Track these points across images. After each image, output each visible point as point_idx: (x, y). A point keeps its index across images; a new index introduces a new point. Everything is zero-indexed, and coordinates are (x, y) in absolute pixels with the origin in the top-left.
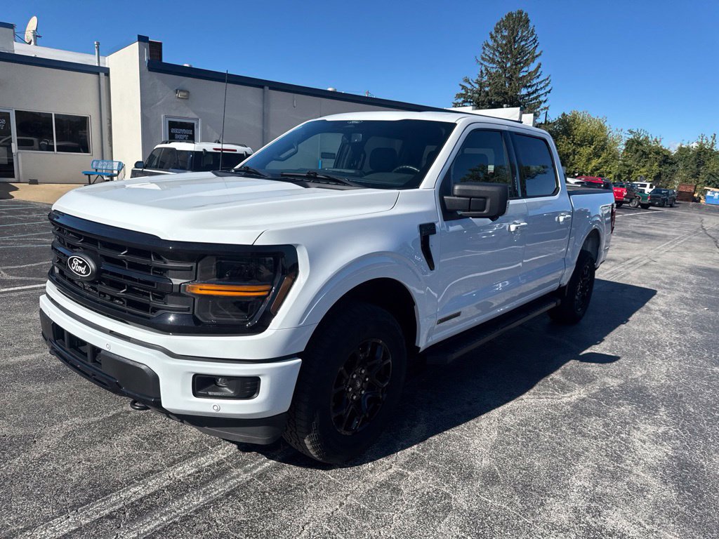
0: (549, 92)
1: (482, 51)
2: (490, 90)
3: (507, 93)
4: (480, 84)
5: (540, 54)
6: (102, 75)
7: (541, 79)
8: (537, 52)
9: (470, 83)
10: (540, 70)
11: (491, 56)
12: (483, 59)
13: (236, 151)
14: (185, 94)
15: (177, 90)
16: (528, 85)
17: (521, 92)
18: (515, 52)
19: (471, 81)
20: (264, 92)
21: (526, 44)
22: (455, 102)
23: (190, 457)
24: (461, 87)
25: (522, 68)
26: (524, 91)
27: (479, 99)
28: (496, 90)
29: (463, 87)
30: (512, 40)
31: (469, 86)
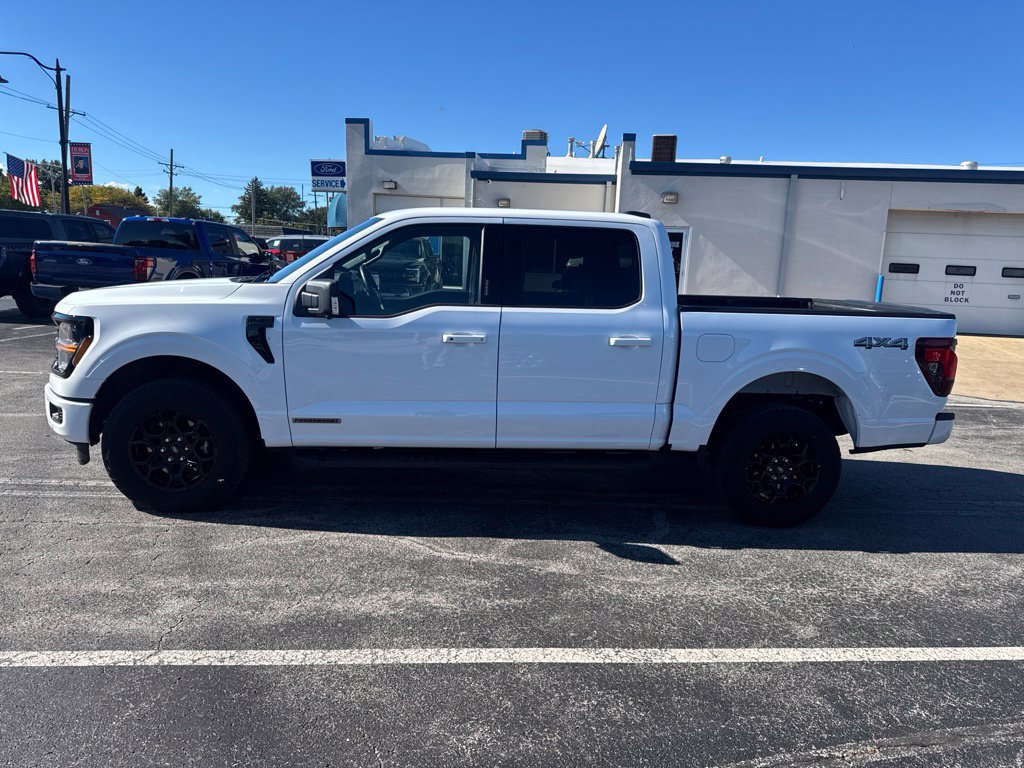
6: (609, 183)
14: (673, 197)
15: (663, 194)
20: (789, 182)
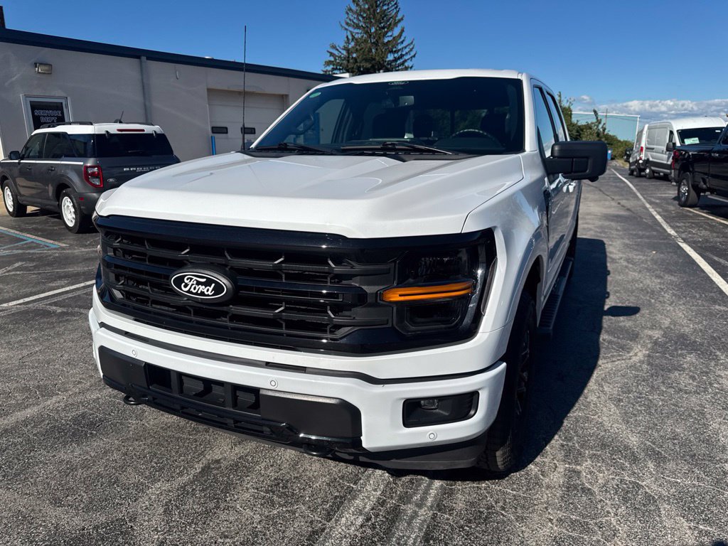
0: (414, 56)
1: (346, 16)
2: (358, 57)
3: (374, 59)
4: (348, 50)
5: (402, 19)
7: (405, 44)
8: (399, 17)
9: (337, 50)
10: (404, 34)
11: (355, 21)
12: (347, 24)
13: (143, 130)
14: (46, 68)
15: (36, 64)
16: (394, 50)
17: (387, 57)
18: (378, 17)
19: (338, 48)
20: (141, 62)
21: (388, 9)
22: (325, 70)
23: (342, 503)
24: (329, 54)
25: (387, 32)
26: (390, 57)
27: (347, 66)
28: (364, 57)
29: (332, 54)
30: (375, 5)
31: (336, 53)
